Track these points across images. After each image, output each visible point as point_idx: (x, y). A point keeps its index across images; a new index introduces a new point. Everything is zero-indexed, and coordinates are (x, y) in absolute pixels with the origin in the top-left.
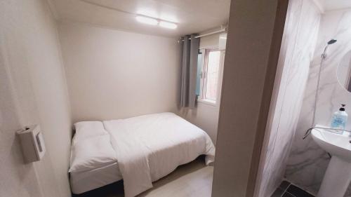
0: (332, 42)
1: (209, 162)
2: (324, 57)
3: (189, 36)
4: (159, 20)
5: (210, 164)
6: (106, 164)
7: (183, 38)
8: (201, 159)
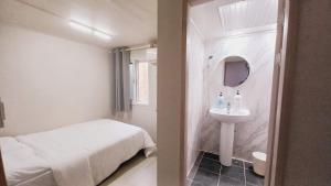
0: (211, 57)
1: (148, 153)
2: (208, 67)
3: (120, 48)
4: (93, 29)
5: (150, 156)
6: (38, 174)
7: (114, 49)
8: (141, 154)
